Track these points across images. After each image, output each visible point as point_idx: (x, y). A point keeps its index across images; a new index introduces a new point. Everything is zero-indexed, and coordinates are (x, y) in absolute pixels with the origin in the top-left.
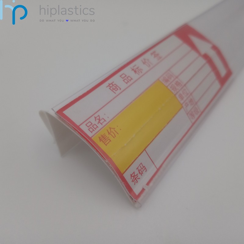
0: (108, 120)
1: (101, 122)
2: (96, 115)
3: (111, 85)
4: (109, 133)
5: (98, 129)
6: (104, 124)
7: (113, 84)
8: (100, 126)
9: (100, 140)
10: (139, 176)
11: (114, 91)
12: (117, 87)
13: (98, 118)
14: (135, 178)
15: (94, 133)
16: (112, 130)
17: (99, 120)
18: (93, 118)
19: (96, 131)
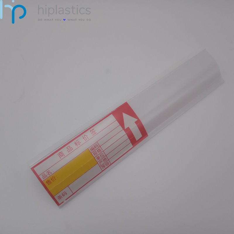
0: (52, 173)
1: (49, 174)
2: (48, 171)
3: (60, 153)
4: (51, 179)
5: (47, 177)
6: (50, 175)
7: (62, 153)
8: (48, 176)
9: (47, 182)
10: (63, 197)
11: (61, 157)
12: (63, 155)
13: (48, 172)
14: (60, 197)
15: (45, 179)
16: (53, 178)
17: (49, 173)
18: (46, 172)
19: (46, 178)
